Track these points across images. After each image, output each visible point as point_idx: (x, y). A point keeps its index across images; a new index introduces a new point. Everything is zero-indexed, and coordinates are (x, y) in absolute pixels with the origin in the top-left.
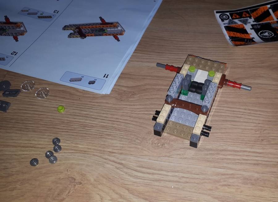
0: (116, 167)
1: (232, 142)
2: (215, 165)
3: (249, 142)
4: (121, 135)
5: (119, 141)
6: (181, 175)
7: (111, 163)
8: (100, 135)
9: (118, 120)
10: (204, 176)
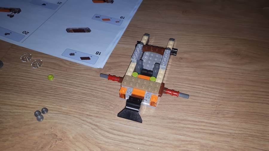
0: (92, 128)
1: (191, 113)
2: (176, 132)
3: (206, 114)
4: (98, 102)
5: (96, 106)
6: (146, 138)
7: (88, 124)
8: (80, 100)
9: (96, 89)
10: (166, 141)
